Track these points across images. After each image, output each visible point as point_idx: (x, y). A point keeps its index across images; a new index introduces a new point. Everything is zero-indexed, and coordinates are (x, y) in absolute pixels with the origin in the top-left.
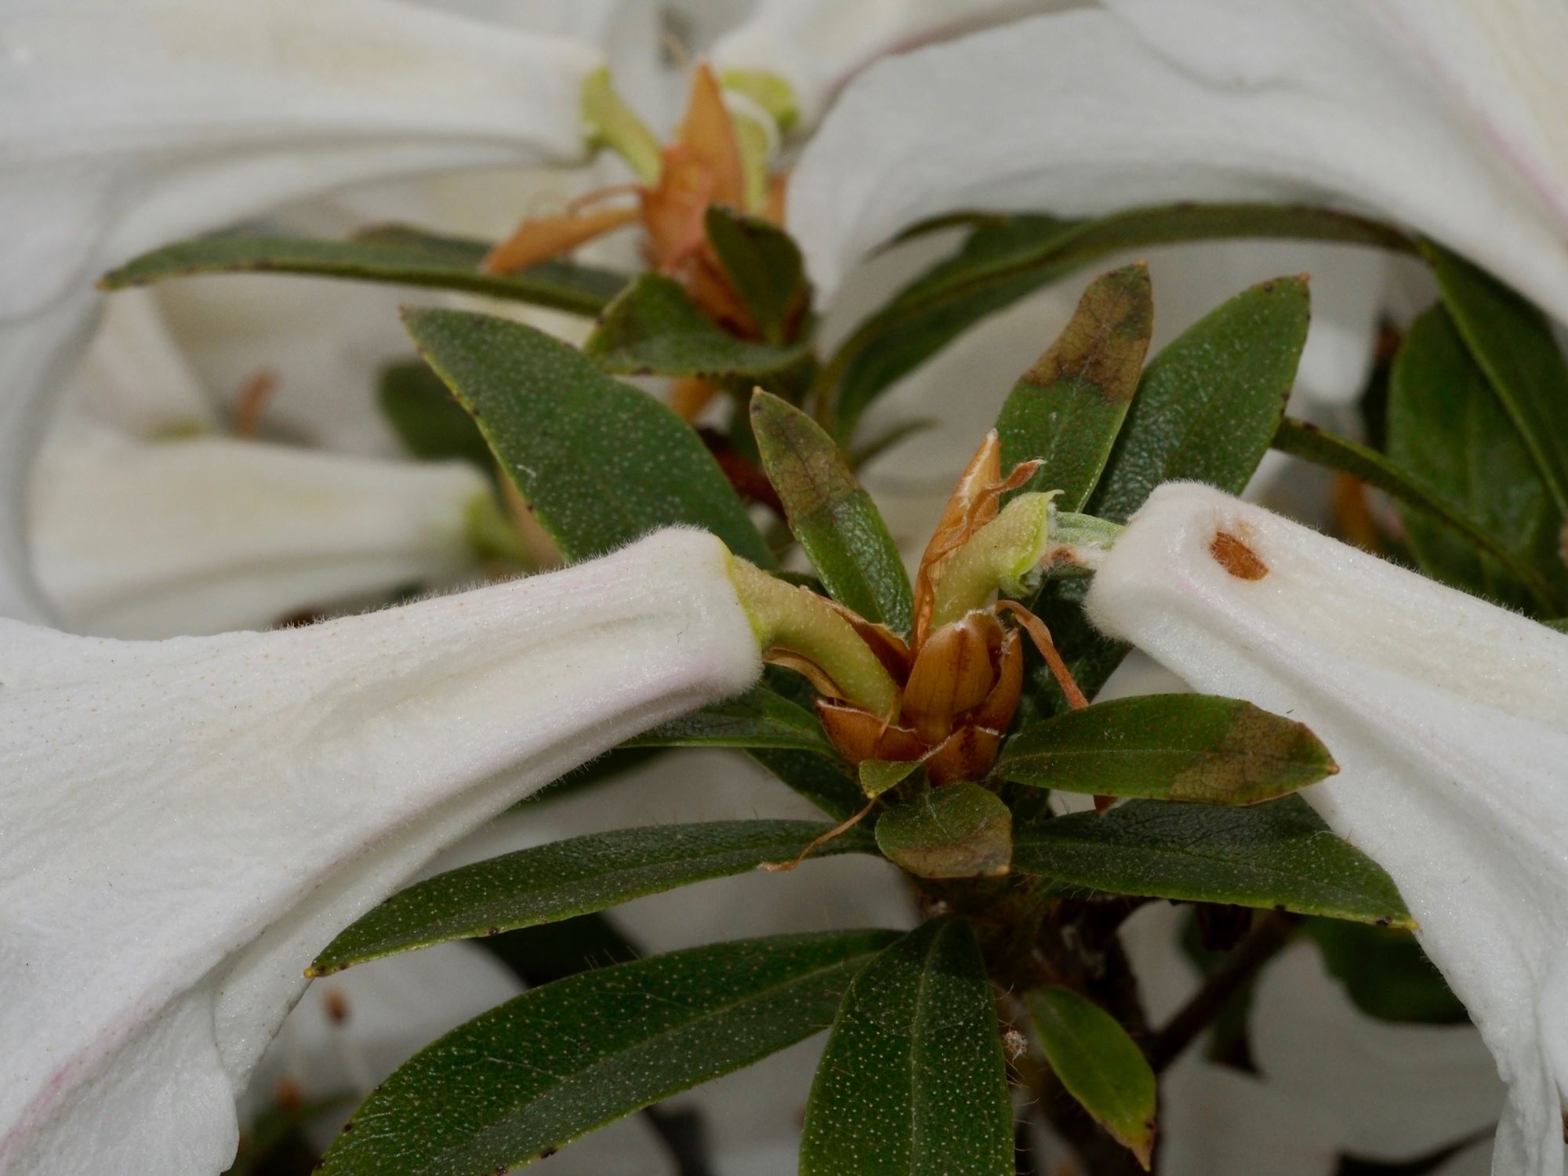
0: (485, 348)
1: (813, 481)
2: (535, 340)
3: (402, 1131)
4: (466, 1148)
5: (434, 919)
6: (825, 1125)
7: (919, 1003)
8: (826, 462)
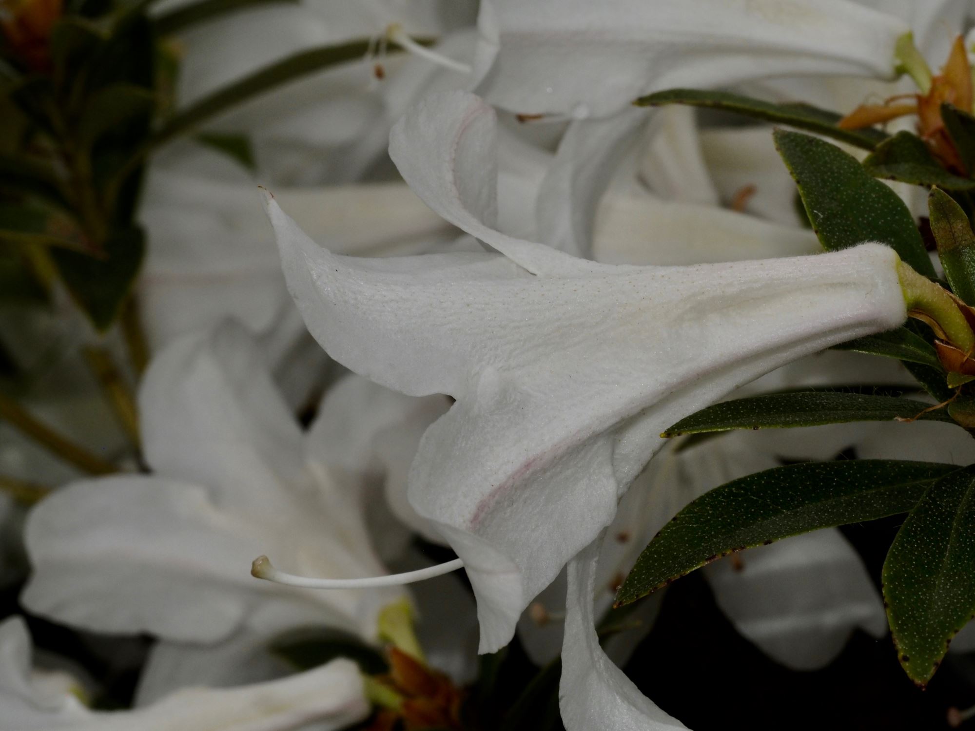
0: (811, 153)
1: (953, 235)
2: (837, 153)
3: (701, 524)
4: (730, 537)
5: (728, 419)
6: (902, 546)
7: (965, 498)
8: (962, 226)
